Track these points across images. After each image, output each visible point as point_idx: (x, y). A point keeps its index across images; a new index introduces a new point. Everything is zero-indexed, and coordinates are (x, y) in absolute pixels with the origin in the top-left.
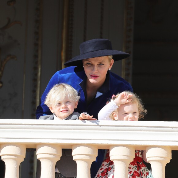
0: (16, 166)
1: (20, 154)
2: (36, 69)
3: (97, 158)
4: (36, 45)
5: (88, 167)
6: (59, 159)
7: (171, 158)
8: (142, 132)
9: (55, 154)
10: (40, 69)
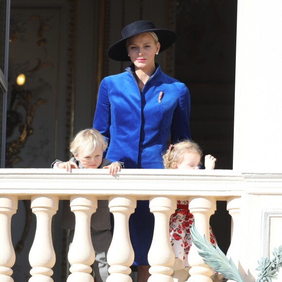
0: (48, 219)
1: (52, 207)
2: (69, 113)
3: (136, 210)
4: (69, 88)
5: (126, 220)
6: (95, 211)
7: (216, 209)
9: (91, 205)
10: (73, 114)
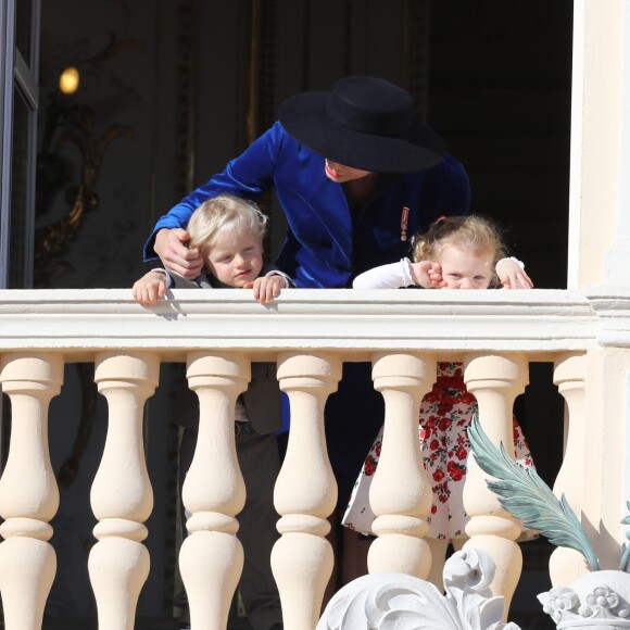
1: (145, 378)
4: (182, 99)
5: (318, 407)
7: (528, 383)
8: (453, 317)
